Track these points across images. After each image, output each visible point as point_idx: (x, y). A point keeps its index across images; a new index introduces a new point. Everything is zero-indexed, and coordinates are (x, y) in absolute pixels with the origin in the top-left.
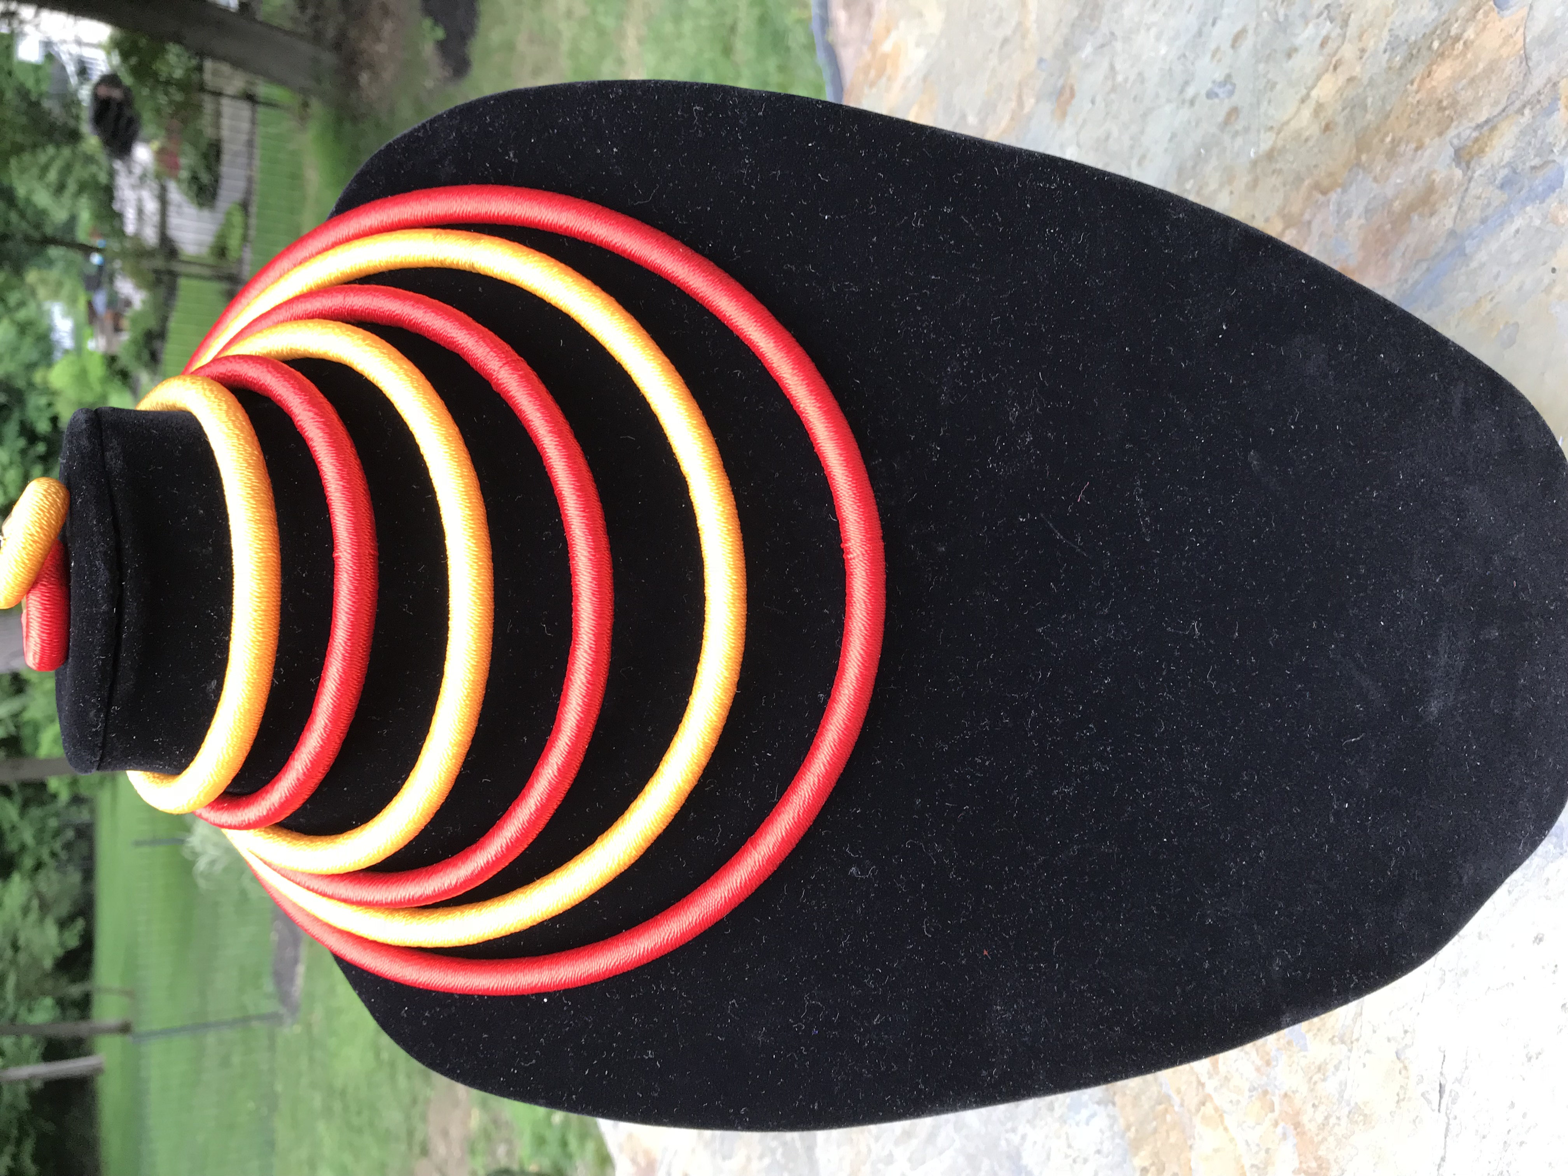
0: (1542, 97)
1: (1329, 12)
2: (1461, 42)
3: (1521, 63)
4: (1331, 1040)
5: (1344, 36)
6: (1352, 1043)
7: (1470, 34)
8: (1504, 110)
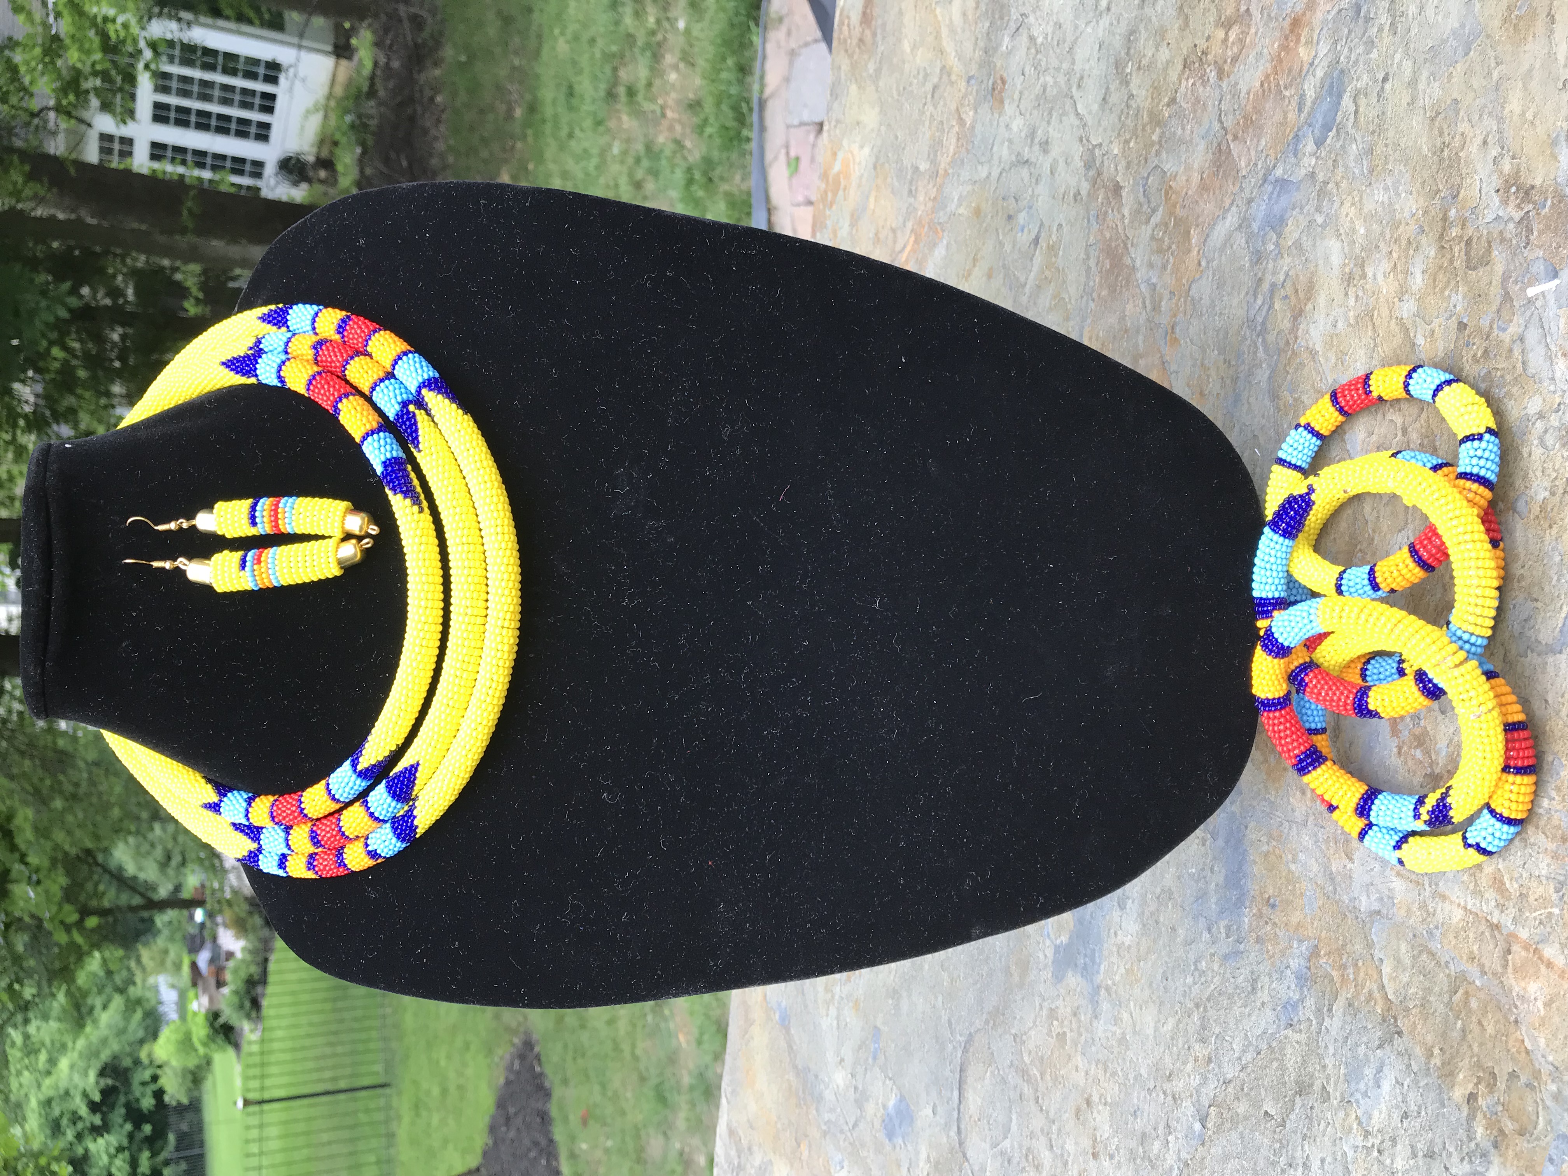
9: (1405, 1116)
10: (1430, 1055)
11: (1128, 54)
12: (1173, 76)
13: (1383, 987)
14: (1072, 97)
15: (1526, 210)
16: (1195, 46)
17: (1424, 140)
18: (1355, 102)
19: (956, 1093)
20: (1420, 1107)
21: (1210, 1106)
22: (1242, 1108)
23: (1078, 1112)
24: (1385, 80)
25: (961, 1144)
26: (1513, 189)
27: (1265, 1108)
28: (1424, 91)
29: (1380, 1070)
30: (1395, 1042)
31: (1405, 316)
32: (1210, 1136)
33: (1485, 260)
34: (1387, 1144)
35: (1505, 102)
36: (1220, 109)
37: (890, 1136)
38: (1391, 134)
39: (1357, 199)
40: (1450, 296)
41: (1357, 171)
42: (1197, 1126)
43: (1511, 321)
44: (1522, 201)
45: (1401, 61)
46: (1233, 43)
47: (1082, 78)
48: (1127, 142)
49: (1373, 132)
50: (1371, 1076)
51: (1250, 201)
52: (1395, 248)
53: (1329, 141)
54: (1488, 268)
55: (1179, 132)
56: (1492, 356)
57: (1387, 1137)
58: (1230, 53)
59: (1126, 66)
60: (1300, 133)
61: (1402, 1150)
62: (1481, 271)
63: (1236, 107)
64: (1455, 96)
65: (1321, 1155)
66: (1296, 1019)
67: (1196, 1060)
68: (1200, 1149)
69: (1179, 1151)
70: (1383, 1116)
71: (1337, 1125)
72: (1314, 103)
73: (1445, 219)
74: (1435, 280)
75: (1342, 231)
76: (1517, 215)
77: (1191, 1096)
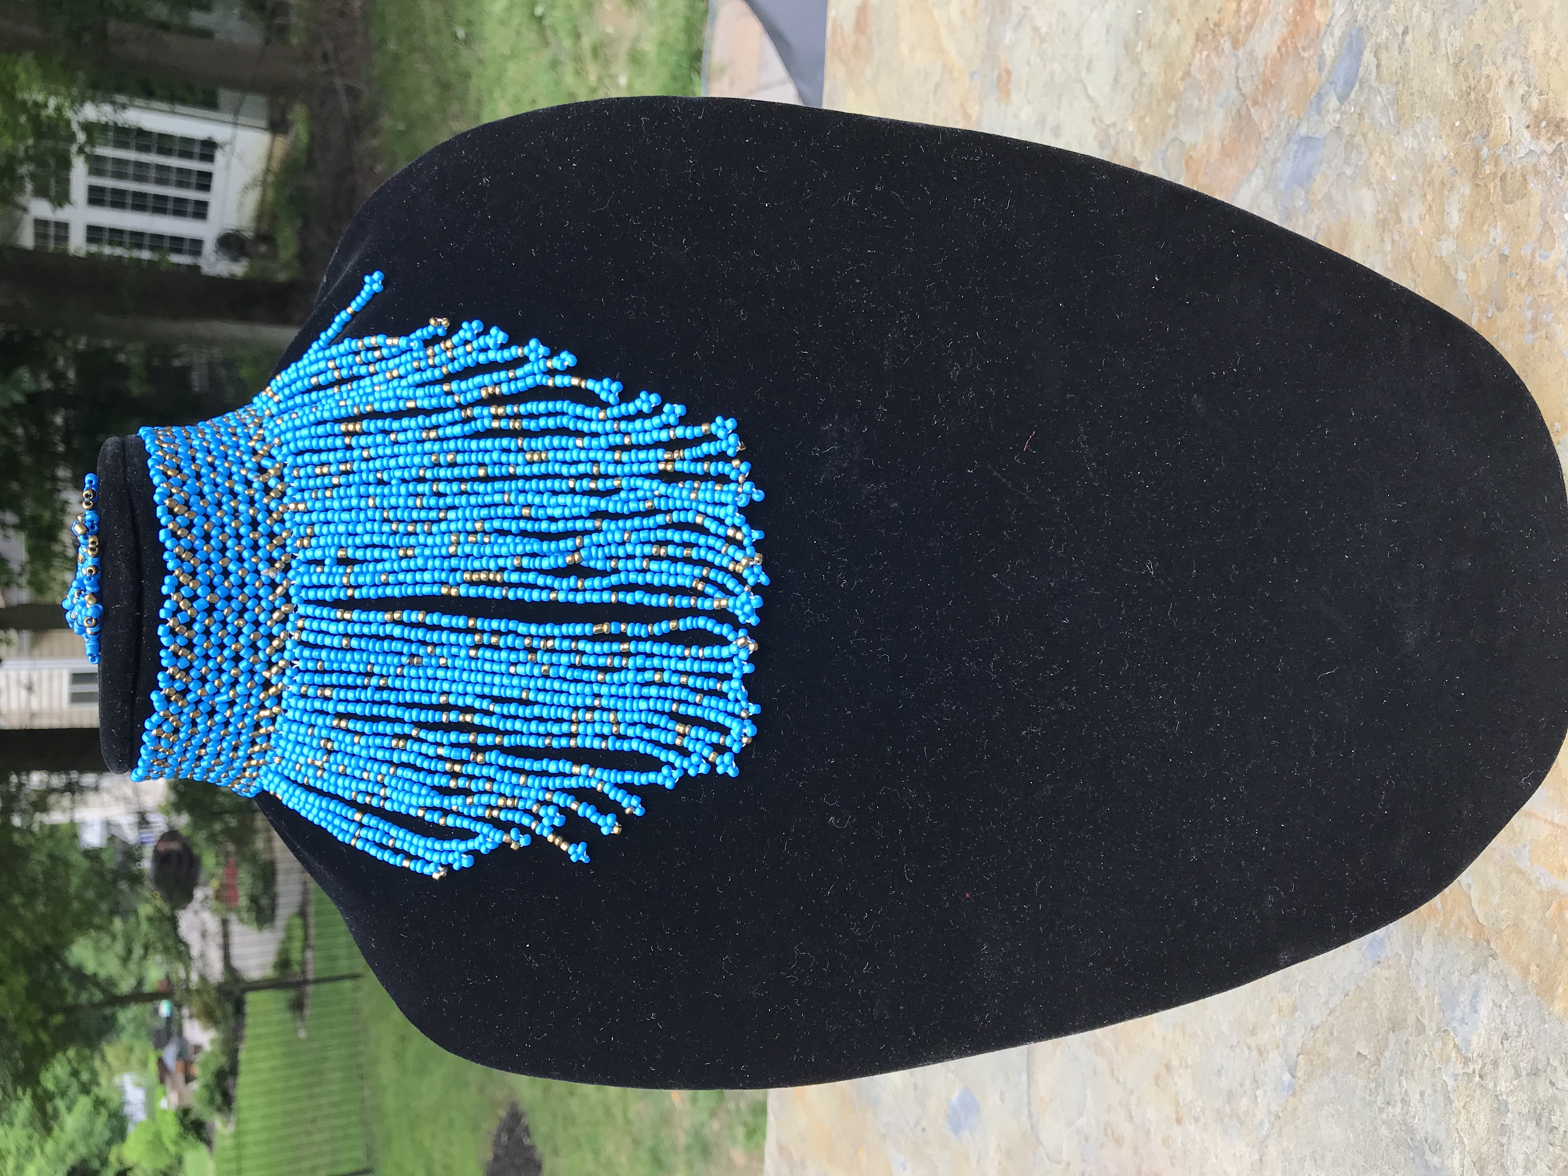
9: (1506, 1037)
10: (1526, 972)
11: (1137, 33)
12: (1186, 49)
13: (1473, 911)
14: (1081, 82)
15: (1557, 142)
16: (1207, 19)
17: (1450, 86)
18: (1375, 56)
19: (1024, 1077)
20: (1520, 1026)
21: (1298, 1055)
22: (1332, 1052)
23: (1157, 1079)
24: (1405, 32)
25: (1033, 1127)
26: (1544, 124)
27: (1357, 1049)
28: (1446, 40)
29: (1476, 995)
30: (1490, 965)
31: (1444, 254)
32: (1301, 1086)
33: (1522, 193)
34: (1489, 1067)
35: (1528, 43)
36: (1237, 78)
37: (956, 1128)
38: (1415, 83)
39: (1386, 148)
40: (1488, 231)
41: (1384, 122)
42: (1287, 1077)
43: (1553, 248)
44: (1553, 134)
45: (1420, 14)
46: (1246, 13)
47: (1090, 62)
48: (1142, 118)
49: (1397, 83)
50: (1467, 1002)
51: (1274, 162)
52: (1429, 191)
53: (1352, 96)
54: (1525, 200)
55: (1196, 103)
56: (1536, 283)
57: (1488, 1060)
58: (1243, 23)
59: (1136, 45)
60: (1322, 92)
61: (1505, 1071)
62: (1518, 203)
63: (1254, 73)
64: (1476, 41)
65: (1419, 1089)
66: (1383, 956)
67: (1280, 1010)
68: (1291, 1099)
69: (1269, 1104)
70: (1482, 1040)
71: (1434, 1056)
72: (1334, 61)
73: (1477, 158)
74: (1472, 218)
75: (1373, 180)
76: (1550, 148)
77: (1278, 1047)
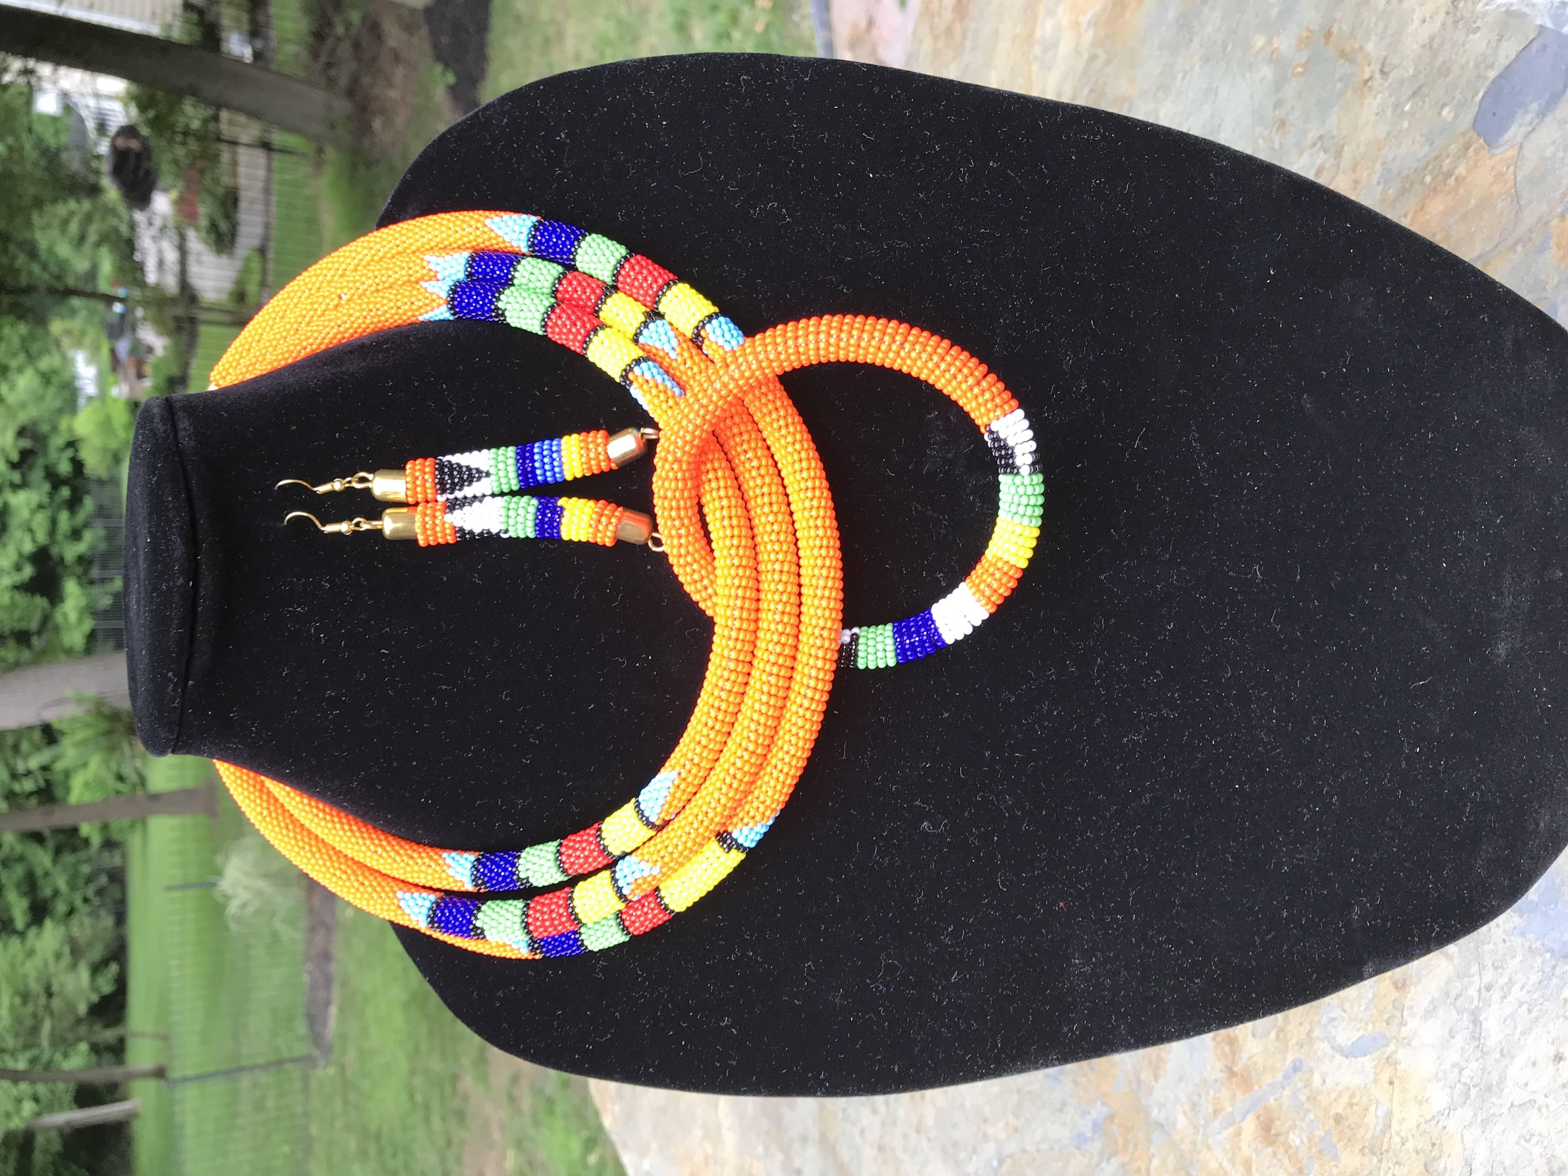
0: (1533, 236)
1: (1323, 142)
2: (1453, 178)
3: (1512, 201)
4: (1361, 1150)
5: (1338, 167)
6: (1382, 1154)
7: (1461, 170)
8: (1496, 246)
66: (1084, 1147)
